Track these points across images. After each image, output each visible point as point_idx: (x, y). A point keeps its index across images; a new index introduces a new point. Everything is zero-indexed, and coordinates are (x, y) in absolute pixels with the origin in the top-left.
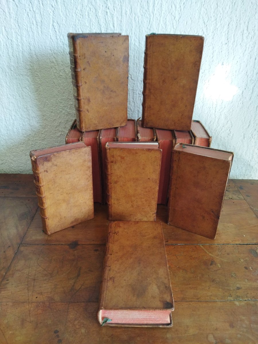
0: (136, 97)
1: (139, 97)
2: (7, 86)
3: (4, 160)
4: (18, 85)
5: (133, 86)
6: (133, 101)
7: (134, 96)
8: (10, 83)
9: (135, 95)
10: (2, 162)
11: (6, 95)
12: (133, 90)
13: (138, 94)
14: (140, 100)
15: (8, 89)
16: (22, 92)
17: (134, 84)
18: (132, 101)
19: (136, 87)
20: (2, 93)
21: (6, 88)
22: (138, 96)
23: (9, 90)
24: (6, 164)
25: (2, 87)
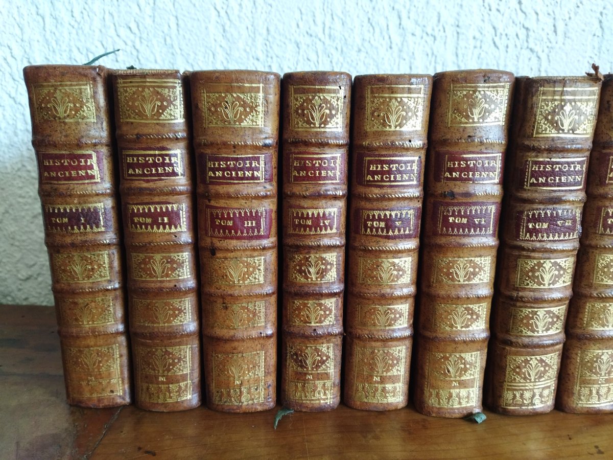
0: (466, 48)
1: (475, 47)
2: (73, 23)
3: (34, 265)
4: (107, 17)
5: (458, 14)
6: (456, 61)
7: (458, 44)
8: (82, 13)
9: (462, 44)
10: (30, 273)
11: (65, 51)
12: (458, 26)
13: (471, 38)
14: (479, 58)
15: (74, 31)
16: (116, 38)
17: (461, 6)
18: (454, 63)
19: (466, 15)
20: (57, 44)
21: (70, 28)
22: (472, 47)
23: (77, 34)
24: (40, 279)
25: (56, 27)
